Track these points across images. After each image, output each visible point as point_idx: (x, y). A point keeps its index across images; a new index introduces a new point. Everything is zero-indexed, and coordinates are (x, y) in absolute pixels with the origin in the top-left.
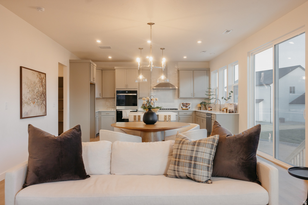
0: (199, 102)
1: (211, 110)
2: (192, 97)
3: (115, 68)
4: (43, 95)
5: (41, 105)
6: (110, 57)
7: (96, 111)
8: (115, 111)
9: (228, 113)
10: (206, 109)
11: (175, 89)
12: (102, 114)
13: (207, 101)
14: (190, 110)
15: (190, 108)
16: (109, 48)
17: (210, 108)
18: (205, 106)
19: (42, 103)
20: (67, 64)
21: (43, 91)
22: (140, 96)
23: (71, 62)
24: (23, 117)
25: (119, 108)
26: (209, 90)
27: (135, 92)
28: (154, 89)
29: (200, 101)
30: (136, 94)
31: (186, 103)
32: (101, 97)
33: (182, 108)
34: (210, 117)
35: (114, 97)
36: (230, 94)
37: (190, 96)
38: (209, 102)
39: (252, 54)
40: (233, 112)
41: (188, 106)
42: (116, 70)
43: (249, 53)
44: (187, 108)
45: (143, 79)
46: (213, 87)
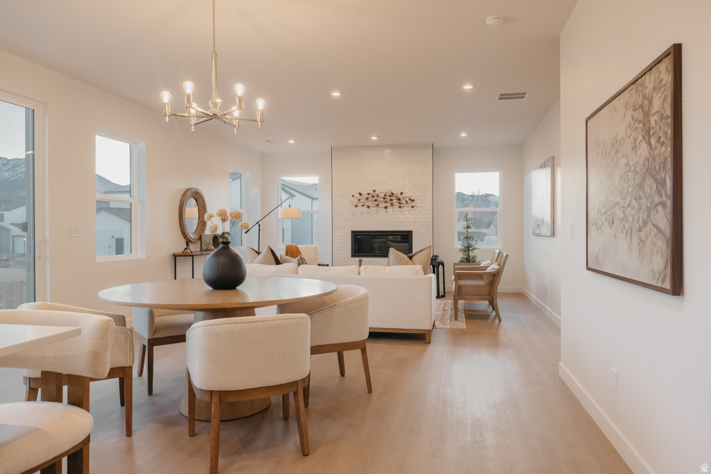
5: (640, 230)
19: (645, 223)
24: (589, 264)
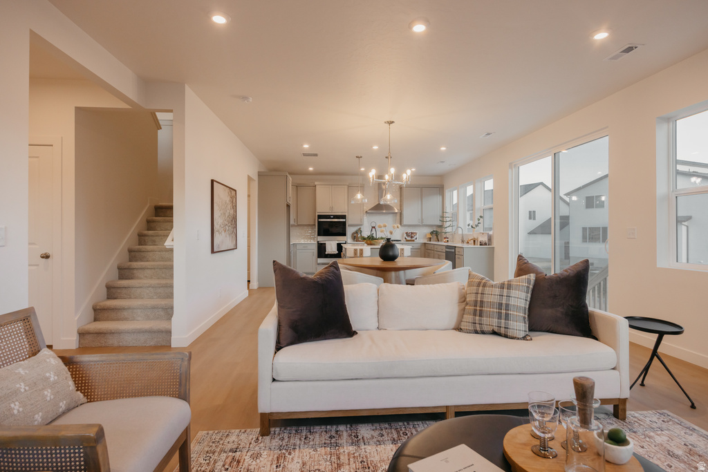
0: (427, 231)
1: (448, 241)
2: (419, 224)
3: (316, 183)
4: (234, 219)
5: (232, 234)
6: (311, 169)
7: (291, 243)
8: (316, 242)
9: (479, 246)
10: (440, 240)
11: (396, 213)
12: (298, 247)
13: (439, 230)
14: (417, 241)
15: (416, 239)
16: (316, 155)
17: (446, 239)
18: (437, 236)
19: (233, 232)
20: (255, 177)
21: (234, 215)
22: (350, 223)
23: (260, 175)
24: (215, 250)
25: (322, 239)
26: (443, 214)
27: (344, 217)
28: (367, 213)
29: (430, 230)
30: (344, 220)
31: (411, 233)
32: (296, 224)
33: (405, 239)
34: (453, 250)
35: (312, 223)
36: (479, 220)
38: (443, 230)
39: (514, 166)
40: (486, 244)
41: (415, 236)
42: (317, 187)
43: (511, 164)
44: (413, 239)
45: (362, 199)
46: (449, 209)
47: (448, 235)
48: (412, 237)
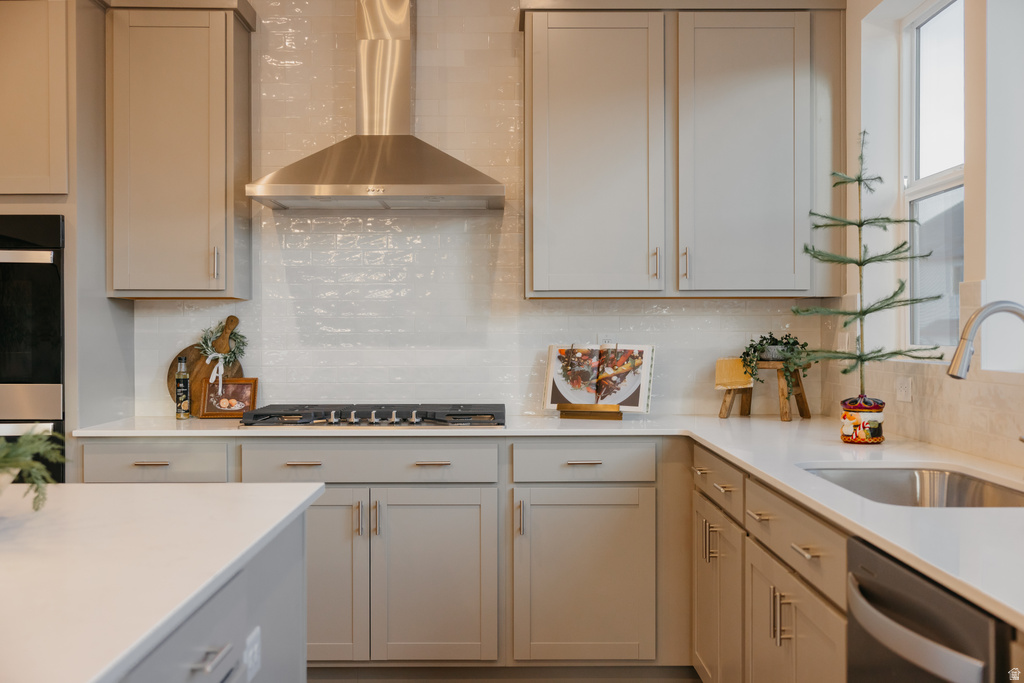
0: (728, 335)
1: (876, 433)
2: (654, 285)
10: (804, 413)
11: (496, 207)
13: (808, 333)
14: (636, 416)
15: (633, 400)
17: (865, 417)
18: (794, 378)
22: (129, 280)
26: (841, 204)
27: (47, 231)
28: (280, 208)
30: (45, 257)
31: (602, 354)
33: (557, 397)
37: (639, 280)
38: (830, 336)
41: (622, 376)
44: (609, 402)
47: (875, 381)
48: (602, 388)
